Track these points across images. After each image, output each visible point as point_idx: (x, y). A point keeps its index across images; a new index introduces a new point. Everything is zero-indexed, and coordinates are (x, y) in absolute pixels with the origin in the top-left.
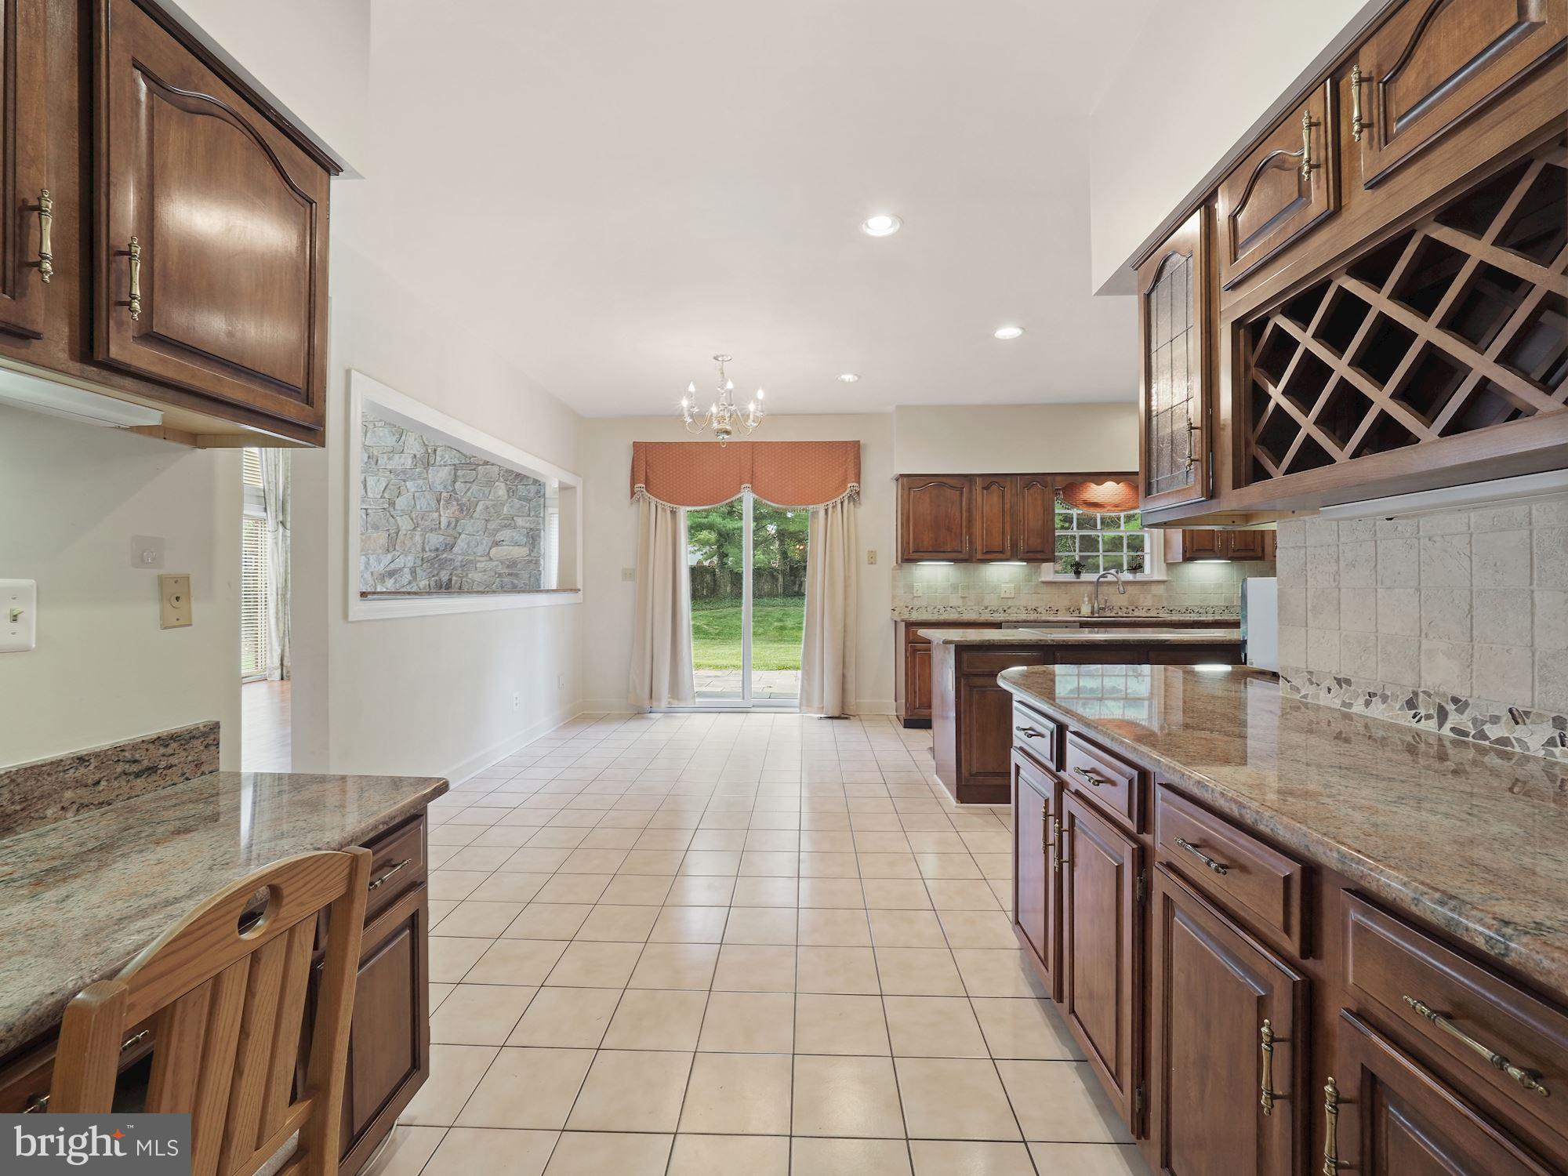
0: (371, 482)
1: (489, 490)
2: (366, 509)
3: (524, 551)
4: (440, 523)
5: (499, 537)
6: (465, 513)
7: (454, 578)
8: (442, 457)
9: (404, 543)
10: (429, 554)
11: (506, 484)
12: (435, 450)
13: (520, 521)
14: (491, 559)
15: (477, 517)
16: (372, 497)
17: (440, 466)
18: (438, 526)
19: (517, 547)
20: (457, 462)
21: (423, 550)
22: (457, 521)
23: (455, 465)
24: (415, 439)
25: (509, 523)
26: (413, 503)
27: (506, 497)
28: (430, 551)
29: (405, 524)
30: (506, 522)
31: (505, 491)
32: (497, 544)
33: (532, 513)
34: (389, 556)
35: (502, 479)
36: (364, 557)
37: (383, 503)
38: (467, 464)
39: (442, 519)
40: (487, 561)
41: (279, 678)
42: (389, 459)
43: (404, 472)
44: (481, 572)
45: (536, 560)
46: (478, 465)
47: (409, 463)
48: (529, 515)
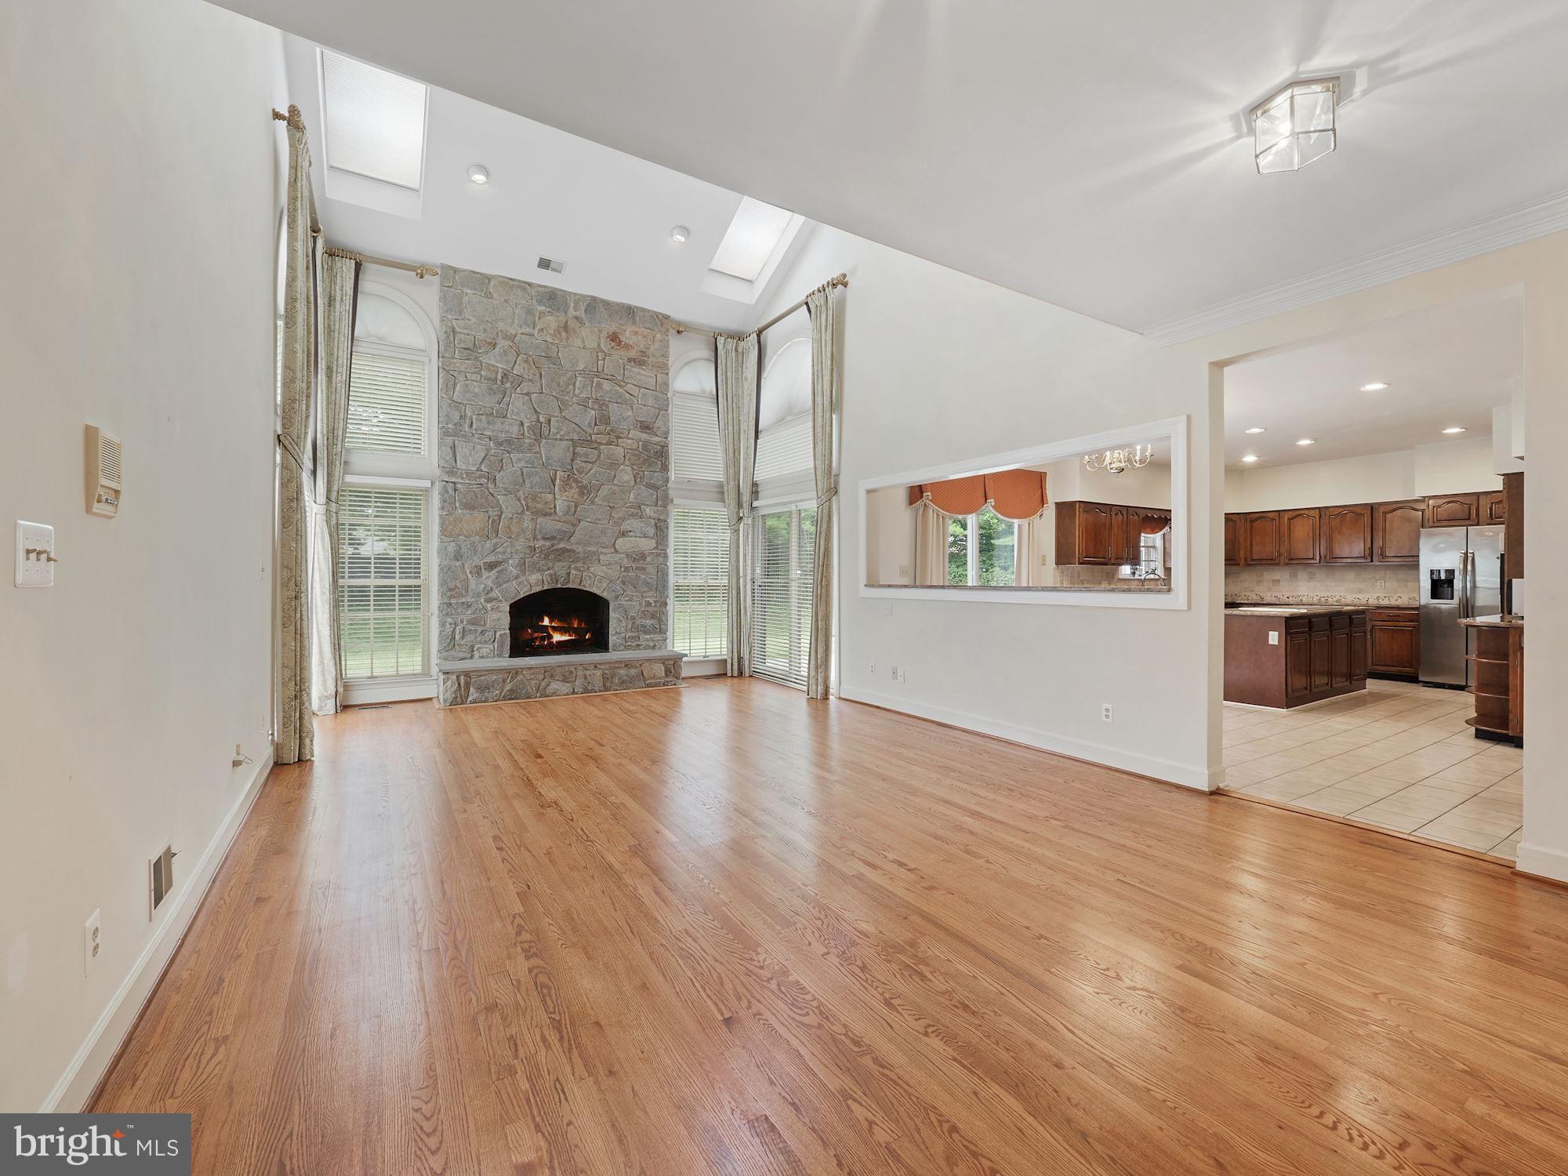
0: (462, 449)
1: (613, 474)
2: (454, 483)
3: (652, 543)
4: (555, 507)
5: (626, 526)
6: (585, 497)
7: (573, 572)
8: (559, 429)
9: (509, 528)
10: (541, 543)
11: (633, 468)
12: (549, 421)
13: (648, 511)
14: (616, 551)
15: (600, 503)
16: (464, 468)
17: (556, 439)
18: (553, 511)
19: (643, 539)
20: (576, 437)
21: (535, 538)
22: (576, 506)
23: (572, 440)
24: (524, 404)
25: (637, 510)
26: (521, 480)
27: (632, 483)
28: (544, 539)
29: (508, 506)
30: (632, 510)
31: (632, 476)
32: (624, 534)
33: (659, 503)
34: (489, 545)
35: (627, 463)
36: (453, 544)
37: (480, 477)
38: (587, 441)
39: (558, 503)
40: (613, 553)
41: (333, 711)
42: (489, 423)
43: (509, 442)
44: (605, 565)
45: (665, 554)
46: (600, 444)
47: (515, 430)
48: (656, 506)
